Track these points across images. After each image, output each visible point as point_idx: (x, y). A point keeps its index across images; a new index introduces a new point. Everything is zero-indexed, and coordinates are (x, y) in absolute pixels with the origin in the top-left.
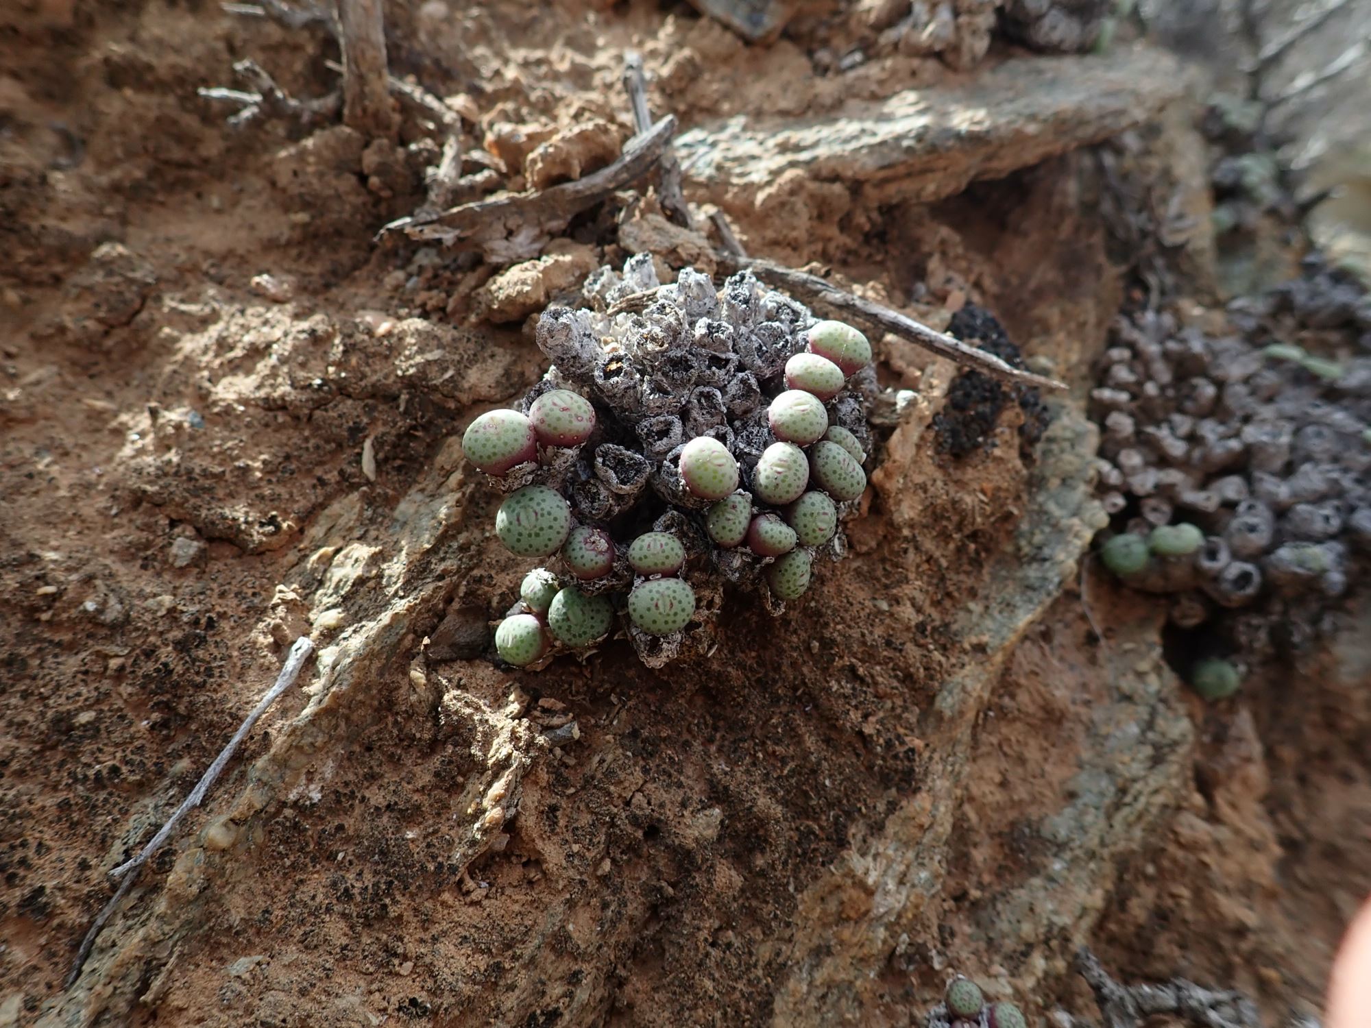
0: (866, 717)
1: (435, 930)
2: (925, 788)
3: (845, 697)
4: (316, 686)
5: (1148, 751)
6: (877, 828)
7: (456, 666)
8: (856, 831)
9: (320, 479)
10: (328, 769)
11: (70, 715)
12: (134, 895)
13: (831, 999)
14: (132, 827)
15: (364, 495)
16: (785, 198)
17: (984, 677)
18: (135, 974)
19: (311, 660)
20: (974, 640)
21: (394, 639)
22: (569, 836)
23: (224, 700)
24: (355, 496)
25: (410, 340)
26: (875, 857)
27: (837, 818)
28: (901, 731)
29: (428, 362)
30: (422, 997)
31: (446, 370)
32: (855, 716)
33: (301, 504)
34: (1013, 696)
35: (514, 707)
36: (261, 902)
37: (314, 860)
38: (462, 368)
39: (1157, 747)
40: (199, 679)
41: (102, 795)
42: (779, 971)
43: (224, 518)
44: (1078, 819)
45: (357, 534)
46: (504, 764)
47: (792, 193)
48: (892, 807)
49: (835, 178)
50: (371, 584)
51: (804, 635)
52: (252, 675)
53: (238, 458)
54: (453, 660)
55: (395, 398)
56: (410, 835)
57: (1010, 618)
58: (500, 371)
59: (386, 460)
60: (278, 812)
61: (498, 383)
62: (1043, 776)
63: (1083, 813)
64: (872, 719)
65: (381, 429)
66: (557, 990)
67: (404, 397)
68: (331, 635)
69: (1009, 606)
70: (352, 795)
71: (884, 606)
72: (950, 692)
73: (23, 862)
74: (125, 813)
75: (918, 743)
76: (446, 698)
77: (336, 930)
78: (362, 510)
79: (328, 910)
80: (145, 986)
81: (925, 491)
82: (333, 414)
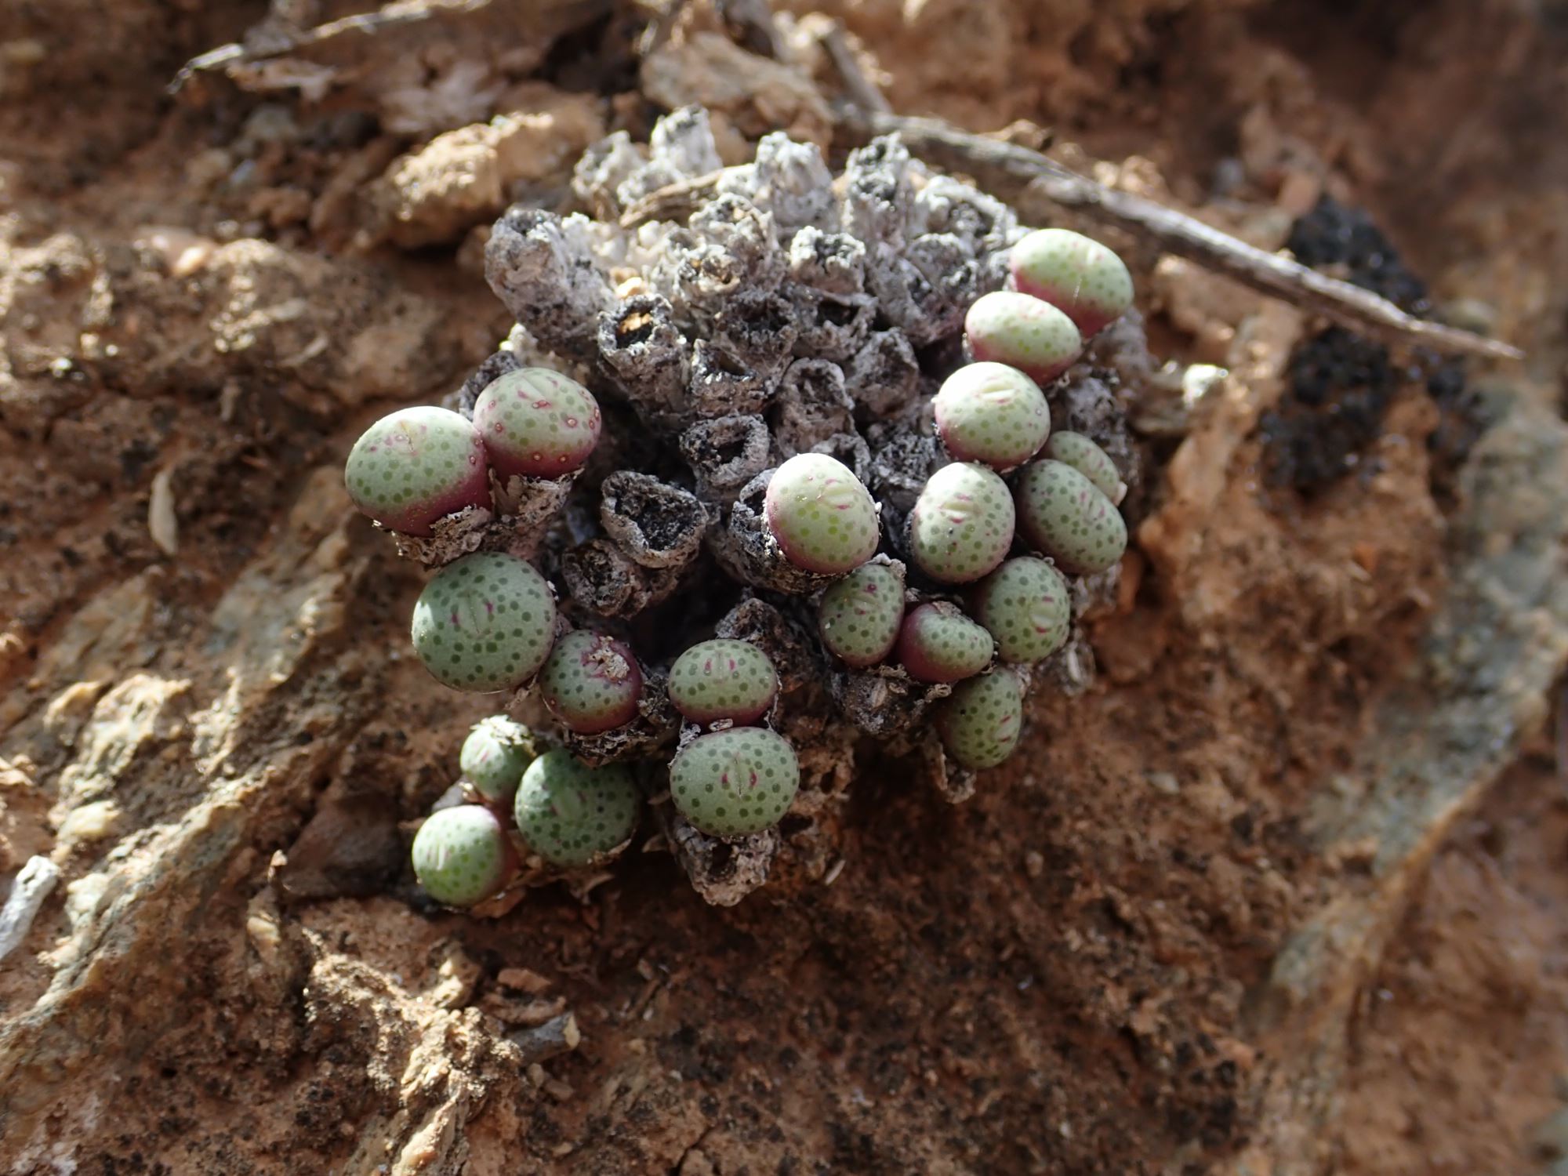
0: (1137, 999)
2: (1256, 1139)
3: (1096, 961)
4: (63, 952)
7: (338, 908)
9: (68, 553)
10: (90, 1113)
15: (155, 582)
17: (1369, 922)
19: (54, 901)
20: (1347, 849)
21: (214, 858)
24: (136, 585)
25: (241, 282)
28: (1208, 1027)
29: (277, 326)
31: (309, 338)
32: (1116, 998)
33: (32, 602)
34: (1427, 961)
35: (451, 987)
38: (342, 334)
45: (142, 655)
46: (431, 1097)
50: (171, 752)
51: (1012, 842)
54: (331, 898)
55: (210, 395)
57: (1417, 806)
59: (197, 514)
61: (412, 363)
62: (1490, 1116)
64: (1150, 1004)
65: (185, 454)
67: (230, 392)
68: (92, 852)
69: (1414, 784)
70: (137, 1164)
71: (1169, 784)
72: (1303, 952)
75: (1241, 1051)
76: (319, 969)
78: (151, 611)
81: (1245, 561)
82: (92, 426)
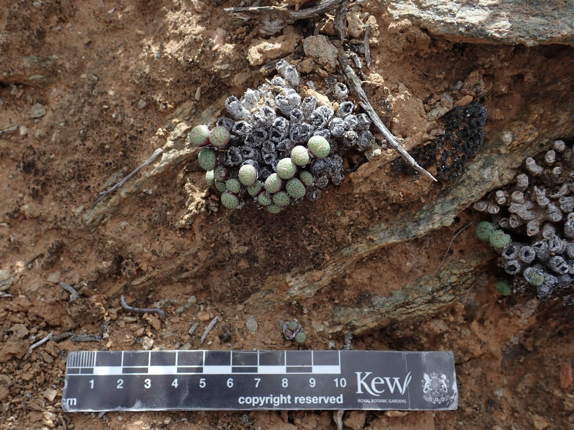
0: (309, 245)
1: (167, 238)
2: (323, 270)
3: (305, 236)
4: (157, 165)
5: (429, 297)
6: (302, 273)
7: (197, 173)
8: (295, 270)
9: (185, 93)
10: (156, 187)
11: (105, 144)
12: (106, 198)
13: (267, 303)
14: (110, 181)
15: (194, 104)
16: (397, 32)
17: (367, 250)
18: (102, 216)
19: (161, 155)
20: (372, 237)
21: (178, 162)
22: (205, 234)
23: (136, 158)
24: (192, 103)
25: (221, 57)
26: (297, 279)
27: (291, 264)
28: (325, 251)
29: (222, 70)
30: (157, 251)
31: (227, 73)
32: (305, 243)
33: (177, 99)
34: (388, 257)
35: (204, 194)
36: (132, 212)
37: (148, 207)
38: (233, 73)
39: (433, 298)
40: (132, 149)
41: (107, 169)
42: (256, 290)
43: (152, 99)
44: (385, 302)
45: (187, 118)
47: (402, 32)
48: (310, 270)
49: (425, 30)
50: (182, 139)
51: (301, 213)
52: (146, 152)
53: (163, 77)
55: (211, 76)
56: (168, 213)
57: (389, 237)
58: (244, 80)
59: (205, 94)
60: (140, 193)
61: (242, 84)
62: (386, 283)
63: (387, 302)
64: (312, 246)
65: (205, 84)
66: (191, 265)
67: (213, 77)
68: (168, 149)
69: (392, 234)
70: (161, 195)
71: (339, 214)
72: (350, 249)
73: (88, 177)
74: (110, 175)
75: (328, 258)
76: (186, 185)
77: (145, 226)
78: (192, 109)
79: (145, 221)
80: (103, 219)
81: (375, 185)
82: (193, 73)
